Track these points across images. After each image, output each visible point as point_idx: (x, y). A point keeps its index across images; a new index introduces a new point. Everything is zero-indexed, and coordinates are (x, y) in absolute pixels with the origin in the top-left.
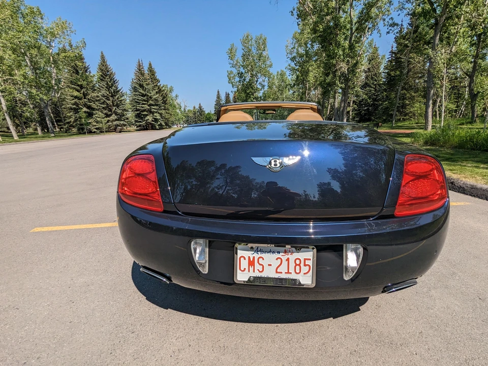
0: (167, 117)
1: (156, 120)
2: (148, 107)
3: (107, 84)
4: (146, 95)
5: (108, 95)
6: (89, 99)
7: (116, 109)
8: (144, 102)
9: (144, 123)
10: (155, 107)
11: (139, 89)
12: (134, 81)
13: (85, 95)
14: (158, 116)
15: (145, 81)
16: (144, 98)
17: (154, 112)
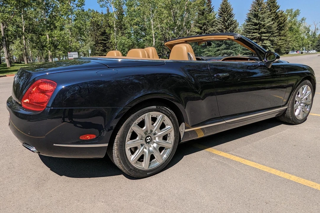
0: (280, 44)
2: (259, 35)
3: (224, 19)
4: (259, 23)
5: (222, 28)
6: (207, 33)
10: (267, 35)
11: (253, 19)
12: (249, 12)
13: (205, 30)
14: (268, 43)
15: (260, 11)
16: (256, 27)
17: (265, 39)
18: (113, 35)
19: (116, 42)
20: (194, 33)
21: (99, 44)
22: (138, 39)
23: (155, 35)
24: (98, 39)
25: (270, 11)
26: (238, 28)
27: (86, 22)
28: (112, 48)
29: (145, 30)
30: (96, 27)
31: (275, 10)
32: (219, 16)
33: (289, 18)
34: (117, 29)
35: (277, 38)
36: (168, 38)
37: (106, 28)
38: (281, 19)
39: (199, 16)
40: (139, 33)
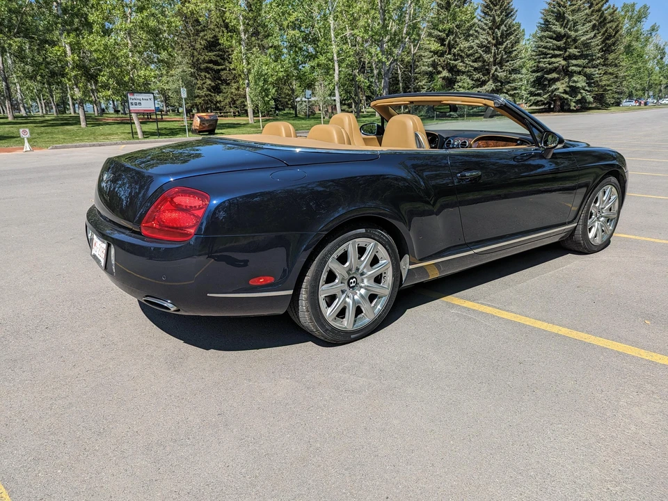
0: (604, 83)
1: (574, 91)
2: (563, 63)
4: (565, 35)
5: (489, 42)
6: (454, 55)
7: (496, 70)
8: (557, 52)
9: (545, 96)
10: (580, 62)
11: (554, 25)
12: (547, 7)
13: (451, 47)
14: (580, 82)
15: (570, 5)
16: (558, 43)
17: (575, 72)
18: (238, 51)
19: (245, 70)
20: (426, 54)
21: (201, 70)
22: (298, 62)
23: (339, 54)
24: (198, 60)
25: (590, 7)
26: (522, 43)
28: (235, 83)
29: (315, 41)
30: (192, 26)
31: (600, 5)
32: (484, 13)
33: (626, 24)
34: (248, 38)
35: (599, 70)
36: (369, 63)
37: (217, 30)
38: (610, 27)
39: (438, 10)
40: (301, 49)
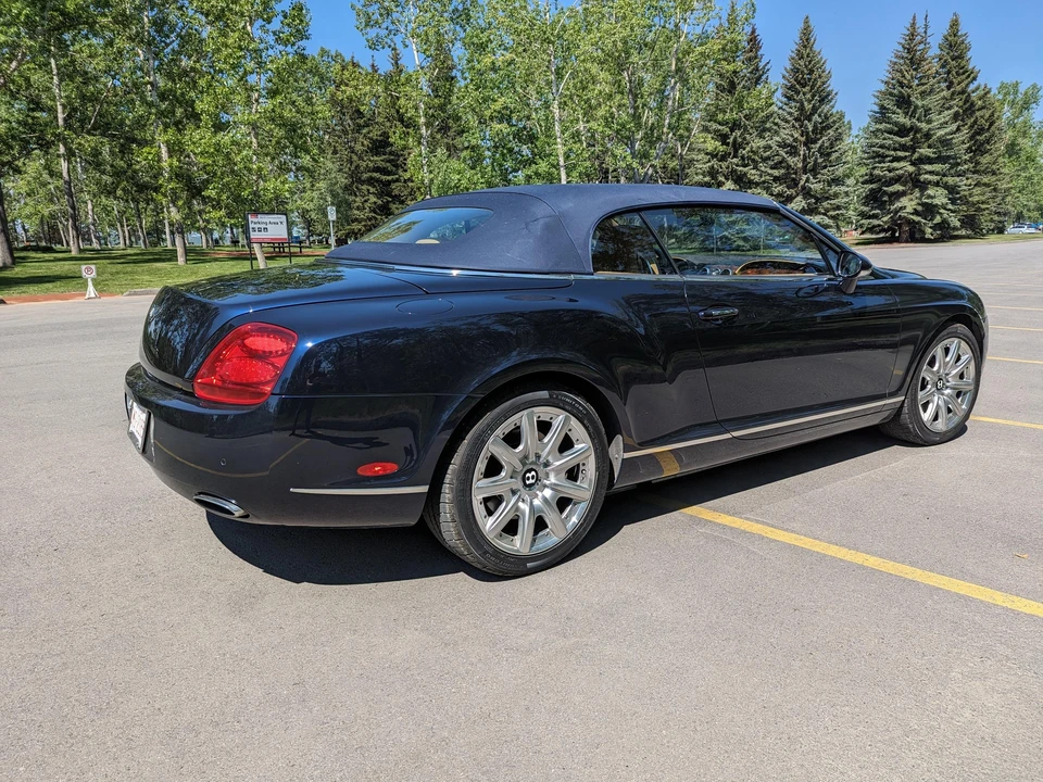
0: (976, 199)
1: (929, 210)
2: (911, 169)
3: (802, 108)
4: (912, 128)
5: (795, 140)
6: (743, 158)
7: (807, 180)
8: (900, 154)
9: (885, 219)
10: (937, 167)
11: (894, 113)
12: (883, 87)
13: (737, 146)
14: (939, 197)
15: (918, 85)
16: (903, 140)
17: (930, 182)
18: (417, 154)
19: (426, 181)
20: (700, 157)
21: (363, 182)
22: (507, 170)
23: (567, 157)
24: (358, 167)
25: (949, 88)
26: (847, 140)
27: (312, 98)
28: (412, 200)
29: (532, 138)
30: (352, 119)
31: (963, 85)
32: (786, 97)
33: (1007, 113)
34: (432, 134)
35: (967, 179)
36: (615, 170)
37: (388, 124)
38: (982, 117)
39: (717, 94)
40: (511, 151)
